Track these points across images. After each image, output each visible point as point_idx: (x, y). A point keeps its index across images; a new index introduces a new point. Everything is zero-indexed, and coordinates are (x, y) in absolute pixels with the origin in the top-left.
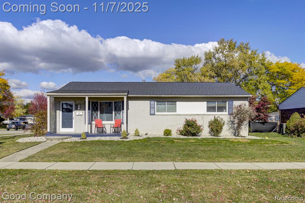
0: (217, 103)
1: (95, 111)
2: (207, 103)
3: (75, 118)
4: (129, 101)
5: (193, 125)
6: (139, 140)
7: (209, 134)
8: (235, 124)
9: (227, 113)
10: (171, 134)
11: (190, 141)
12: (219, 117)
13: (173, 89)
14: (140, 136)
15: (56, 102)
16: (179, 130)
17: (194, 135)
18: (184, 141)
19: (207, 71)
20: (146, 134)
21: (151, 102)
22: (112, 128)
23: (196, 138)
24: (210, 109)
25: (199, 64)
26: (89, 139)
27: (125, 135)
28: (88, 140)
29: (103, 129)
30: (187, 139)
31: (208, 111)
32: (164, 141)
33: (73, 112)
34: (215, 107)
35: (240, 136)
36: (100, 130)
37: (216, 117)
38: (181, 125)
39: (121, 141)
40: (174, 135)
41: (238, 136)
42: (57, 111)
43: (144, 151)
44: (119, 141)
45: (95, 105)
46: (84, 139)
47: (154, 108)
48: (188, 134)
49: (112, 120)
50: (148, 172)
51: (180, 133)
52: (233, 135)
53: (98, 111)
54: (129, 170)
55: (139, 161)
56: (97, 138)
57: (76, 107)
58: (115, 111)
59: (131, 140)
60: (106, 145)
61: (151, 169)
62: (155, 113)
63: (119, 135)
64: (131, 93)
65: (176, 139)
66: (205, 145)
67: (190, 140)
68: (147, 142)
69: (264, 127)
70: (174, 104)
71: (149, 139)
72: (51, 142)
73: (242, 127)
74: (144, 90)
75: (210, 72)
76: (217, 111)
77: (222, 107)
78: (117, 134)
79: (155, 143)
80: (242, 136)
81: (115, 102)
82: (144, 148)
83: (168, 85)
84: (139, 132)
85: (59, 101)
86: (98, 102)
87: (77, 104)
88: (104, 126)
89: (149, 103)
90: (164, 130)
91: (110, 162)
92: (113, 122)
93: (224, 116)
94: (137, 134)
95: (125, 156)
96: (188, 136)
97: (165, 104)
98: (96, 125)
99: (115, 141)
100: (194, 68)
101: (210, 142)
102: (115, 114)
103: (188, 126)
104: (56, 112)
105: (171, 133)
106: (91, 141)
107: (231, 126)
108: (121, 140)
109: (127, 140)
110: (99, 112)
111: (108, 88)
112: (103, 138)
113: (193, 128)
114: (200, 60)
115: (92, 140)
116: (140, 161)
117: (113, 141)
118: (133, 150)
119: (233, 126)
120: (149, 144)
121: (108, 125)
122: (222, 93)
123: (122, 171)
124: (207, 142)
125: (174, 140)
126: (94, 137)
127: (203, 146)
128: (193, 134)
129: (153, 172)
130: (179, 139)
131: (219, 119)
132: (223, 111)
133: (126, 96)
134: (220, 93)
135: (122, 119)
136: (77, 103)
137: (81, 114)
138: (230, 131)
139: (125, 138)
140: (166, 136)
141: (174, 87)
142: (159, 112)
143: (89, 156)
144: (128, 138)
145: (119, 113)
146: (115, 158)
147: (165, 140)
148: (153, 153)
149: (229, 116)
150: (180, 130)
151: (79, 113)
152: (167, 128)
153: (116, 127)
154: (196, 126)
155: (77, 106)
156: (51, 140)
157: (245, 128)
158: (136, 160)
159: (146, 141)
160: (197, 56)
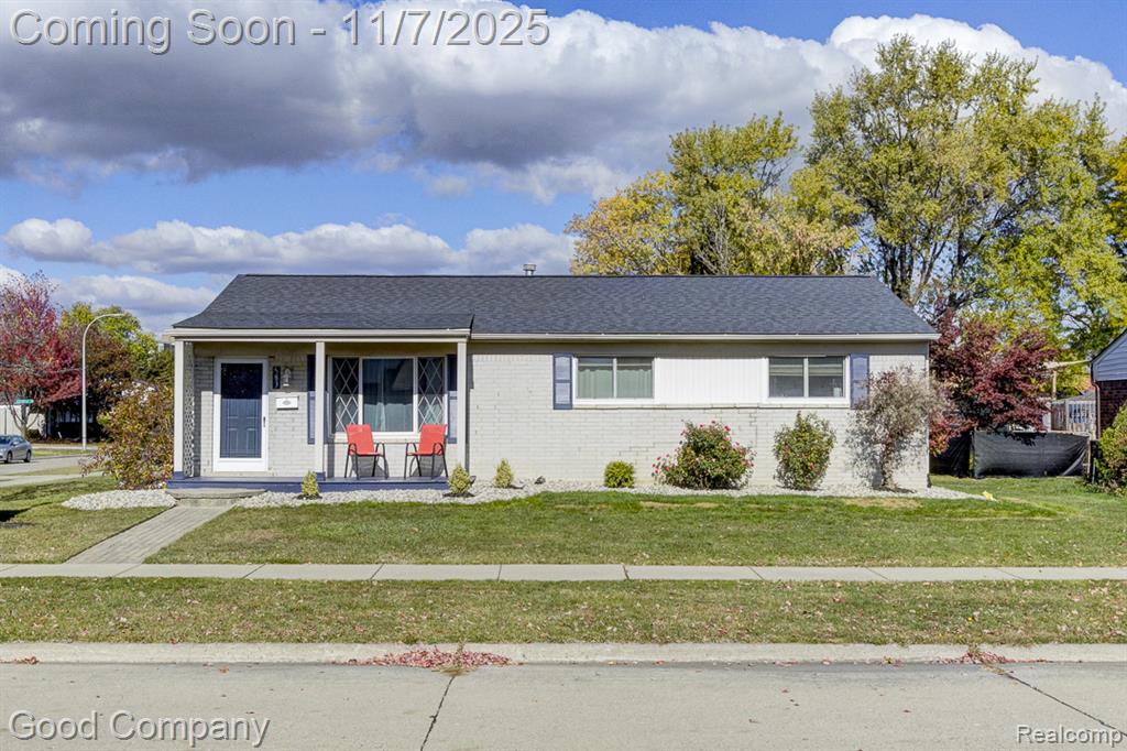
0: (810, 363)
1: (346, 392)
2: (770, 363)
3: (270, 418)
4: (475, 357)
5: (713, 447)
6: (514, 500)
7: (777, 482)
8: (876, 442)
9: (846, 401)
10: (631, 479)
11: (699, 505)
12: (813, 416)
13: (642, 307)
14: (515, 488)
15: (199, 359)
16: (664, 468)
17: (717, 482)
18: (676, 505)
19: (823, 193)
20: (539, 482)
21: (557, 360)
22: (410, 458)
23: (723, 496)
24: (780, 385)
25: (784, 159)
26: (329, 498)
27: (461, 484)
28: (328, 502)
29: (375, 462)
30: (689, 499)
31: (772, 393)
32: (604, 506)
33: (264, 397)
34: (802, 378)
35: (889, 490)
36: (366, 464)
37: (803, 417)
38: (670, 447)
39: (447, 505)
40: (645, 486)
41: (883, 487)
42: (203, 393)
43: (533, 536)
44: (441, 505)
45: (346, 371)
46: (311, 497)
47: (571, 381)
48: (696, 481)
49: (410, 429)
50: (546, 585)
51: (667, 476)
52: (868, 484)
53: (357, 393)
54: (489, 581)
55: (516, 563)
56: (359, 496)
57: (276, 377)
58: (420, 393)
59: (483, 500)
60: (399, 516)
61: (556, 579)
62: (574, 403)
63: (441, 485)
64: (482, 326)
65: (648, 498)
66: (747, 518)
67: (697, 501)
68: (543, 509)
69: (1030, 454)
70: (646, 368)
71: (548, 499)
72: (194, 508)
73: (903, 453)
74: (531, 311)
75: (836, 194)
76: (811, 395)
77: (829, 378)
78: (428, 480)
79: (573, 510)
80: (898, 490)
81: (420, 359)
82: (534, 526)
83: (626, 290)
84: (511, 472)
85: (209, 357)
86: (358, 359)
87: (279, 368)
88: (380, 451)
89: (551, 363)
90: (605, 467)
91: (427, 563)
92: (414, 435)
93: (835, 413)
94: (505, 481)
95: (470, 549)
96: (696, 489)
97: (611, 368)
98: (352, 447)
99: (425, 504)
100: (764, 174)
101: (769, 510)
102: (423, 406)
103: (698, 450)
104: (200, 397)
105: (633, 476)
106: (342, 504)
107: (860, 450)
108: (446, 500)
109: (471, 501)
110: (361, 397)
111: (391, 302)
112: (382, 496)
113: (715, 457)
114: (789, 140)
115: (341, 501)
116: (522, 563)
117: (419, 504)
118: (496, 533)
119: (869, 450)
120: (549, 513)
121: (396, 446)
122: (826, 327)
123: (470, 582)
124: (759, 509)
125: (642, 503)
126: (348, 490)
127: (741, 522)
128: (714, 479)
129: (562, 584)
130: (657, 499)
131: (812, 422)
132: (832, 395)
133: (465, 340)
134: (818, 327)
135: (446, 423)
136: (278, 364)
137: (294, 403)
138: (856, 469)
139: (463, 495)
140: (614, 487)
141: (648, 300)
142: (590, 397)
143: (355, 547)
144: (473, 496)
145: (437, 402)
146: (440, 554)
147: (606, 503)
148: (562, 541)
149: (854, 412)
150: (667, 464)
151: (285, 403)
152: (617, 459)
153: (425, 453)
154: (724, 450)
155: (279, 376)
156: (195, 501)
157: (917, 460)
158: (508, 559)
159: (540, 505)
160: (777, 123)
